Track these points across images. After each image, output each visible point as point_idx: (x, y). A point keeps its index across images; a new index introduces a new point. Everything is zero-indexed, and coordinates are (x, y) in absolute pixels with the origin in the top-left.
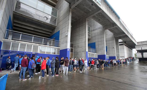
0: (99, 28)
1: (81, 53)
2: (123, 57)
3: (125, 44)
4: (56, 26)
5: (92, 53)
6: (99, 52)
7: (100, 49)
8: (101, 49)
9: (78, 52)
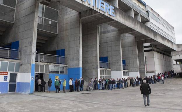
0: (113, 31)
1: (91, 70)
2: (153, 72)
3: (156, 49)
4: (57, 34)
5: (103, 69)
6: (113, 66)
7: (114, 63)
8: (116, 63)
9: (87, 68)
